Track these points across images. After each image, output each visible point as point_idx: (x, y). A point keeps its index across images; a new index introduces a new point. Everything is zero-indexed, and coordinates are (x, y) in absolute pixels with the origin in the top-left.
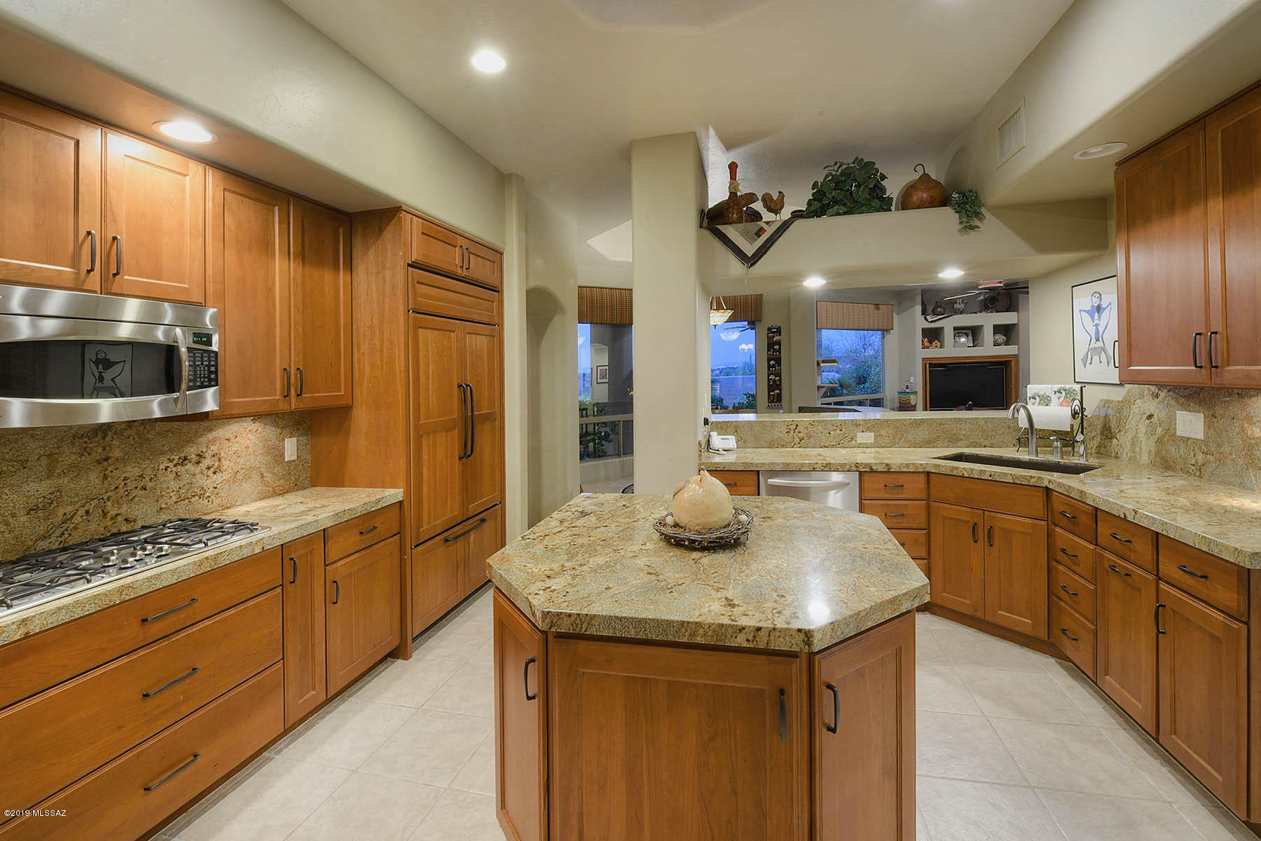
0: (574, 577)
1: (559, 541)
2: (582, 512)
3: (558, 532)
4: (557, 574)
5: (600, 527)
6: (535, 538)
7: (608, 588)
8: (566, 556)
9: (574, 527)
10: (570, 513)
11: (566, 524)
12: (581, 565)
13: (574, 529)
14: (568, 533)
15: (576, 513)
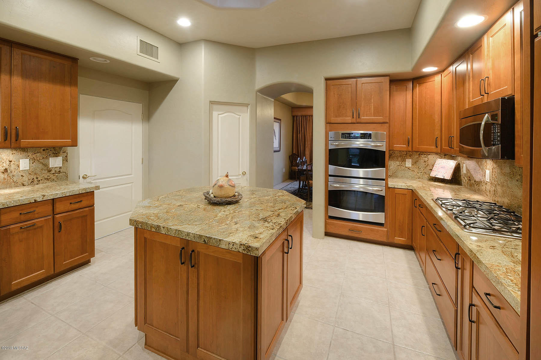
0: (276, 195)
1: (280, 205)
2: (266, 221)
3: (281, 209)
4: (281, 195)
5: (260, 210)
6: (291, 208)
7: (267, 192)
8: (278, 200)
9: (273, 211)
10: (274, 221)
11: (276, 213)
12: (273, 197)
13: (272, 210)
14: (276, 208)
15: (270, 221)
